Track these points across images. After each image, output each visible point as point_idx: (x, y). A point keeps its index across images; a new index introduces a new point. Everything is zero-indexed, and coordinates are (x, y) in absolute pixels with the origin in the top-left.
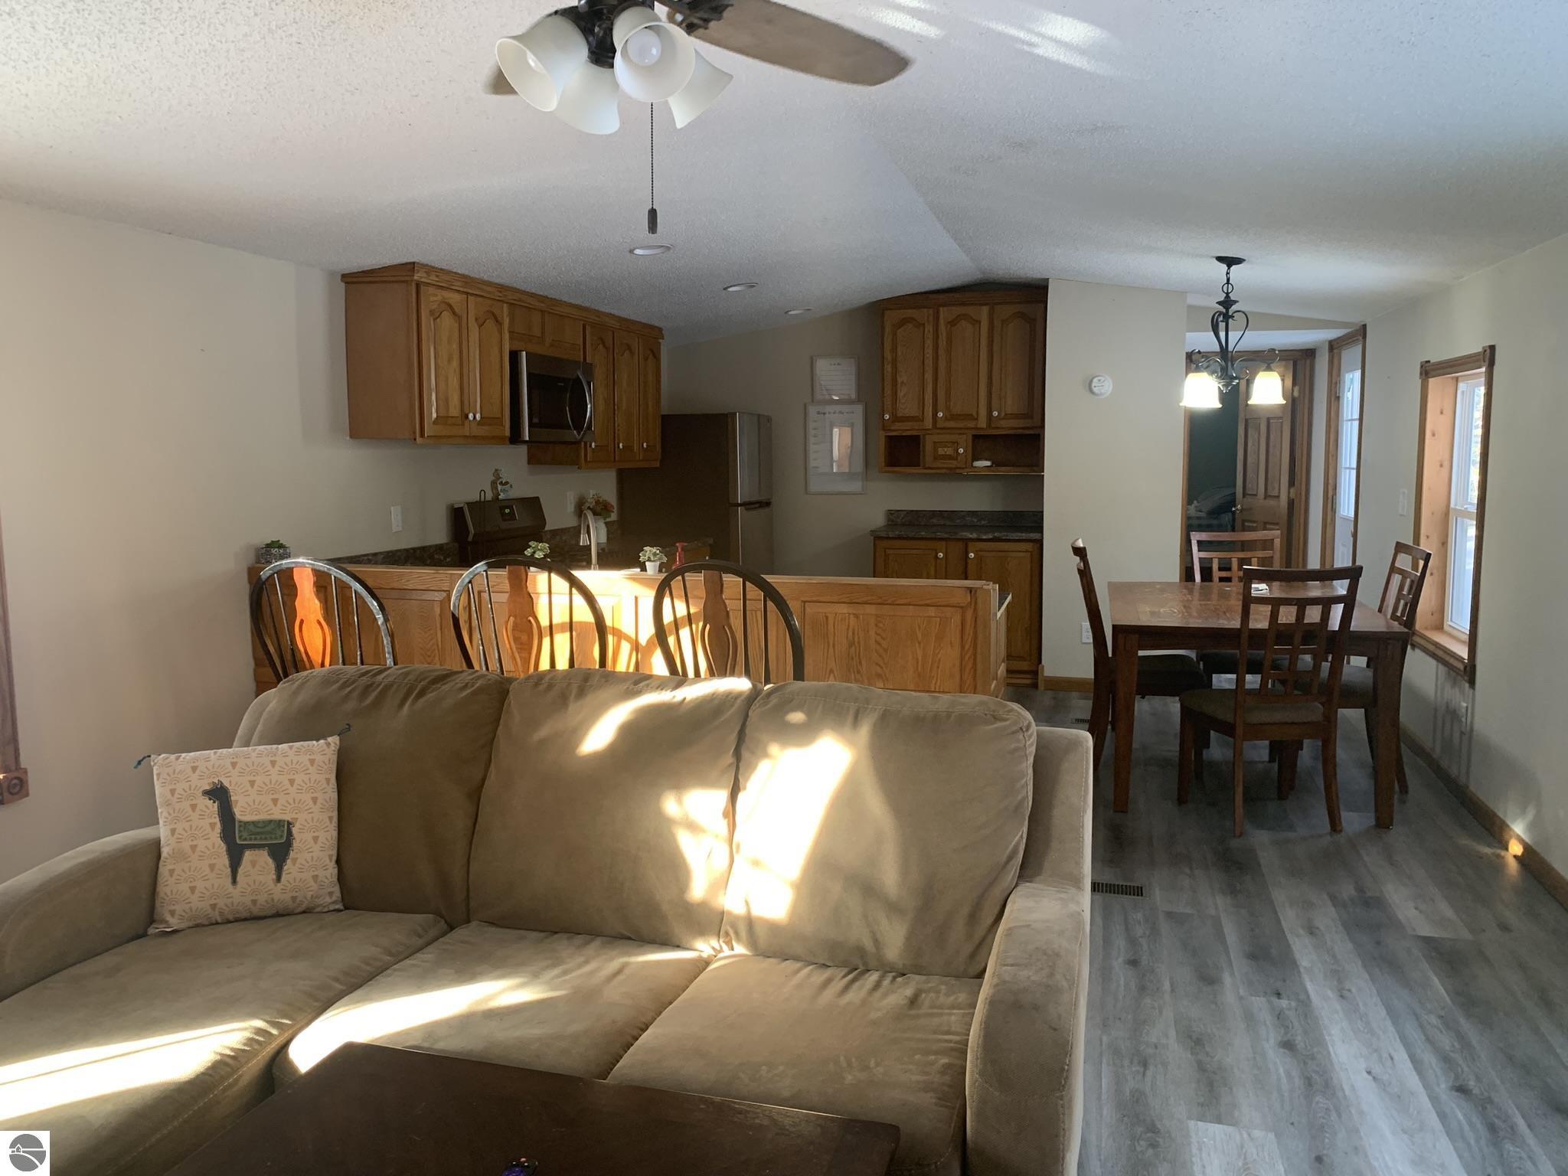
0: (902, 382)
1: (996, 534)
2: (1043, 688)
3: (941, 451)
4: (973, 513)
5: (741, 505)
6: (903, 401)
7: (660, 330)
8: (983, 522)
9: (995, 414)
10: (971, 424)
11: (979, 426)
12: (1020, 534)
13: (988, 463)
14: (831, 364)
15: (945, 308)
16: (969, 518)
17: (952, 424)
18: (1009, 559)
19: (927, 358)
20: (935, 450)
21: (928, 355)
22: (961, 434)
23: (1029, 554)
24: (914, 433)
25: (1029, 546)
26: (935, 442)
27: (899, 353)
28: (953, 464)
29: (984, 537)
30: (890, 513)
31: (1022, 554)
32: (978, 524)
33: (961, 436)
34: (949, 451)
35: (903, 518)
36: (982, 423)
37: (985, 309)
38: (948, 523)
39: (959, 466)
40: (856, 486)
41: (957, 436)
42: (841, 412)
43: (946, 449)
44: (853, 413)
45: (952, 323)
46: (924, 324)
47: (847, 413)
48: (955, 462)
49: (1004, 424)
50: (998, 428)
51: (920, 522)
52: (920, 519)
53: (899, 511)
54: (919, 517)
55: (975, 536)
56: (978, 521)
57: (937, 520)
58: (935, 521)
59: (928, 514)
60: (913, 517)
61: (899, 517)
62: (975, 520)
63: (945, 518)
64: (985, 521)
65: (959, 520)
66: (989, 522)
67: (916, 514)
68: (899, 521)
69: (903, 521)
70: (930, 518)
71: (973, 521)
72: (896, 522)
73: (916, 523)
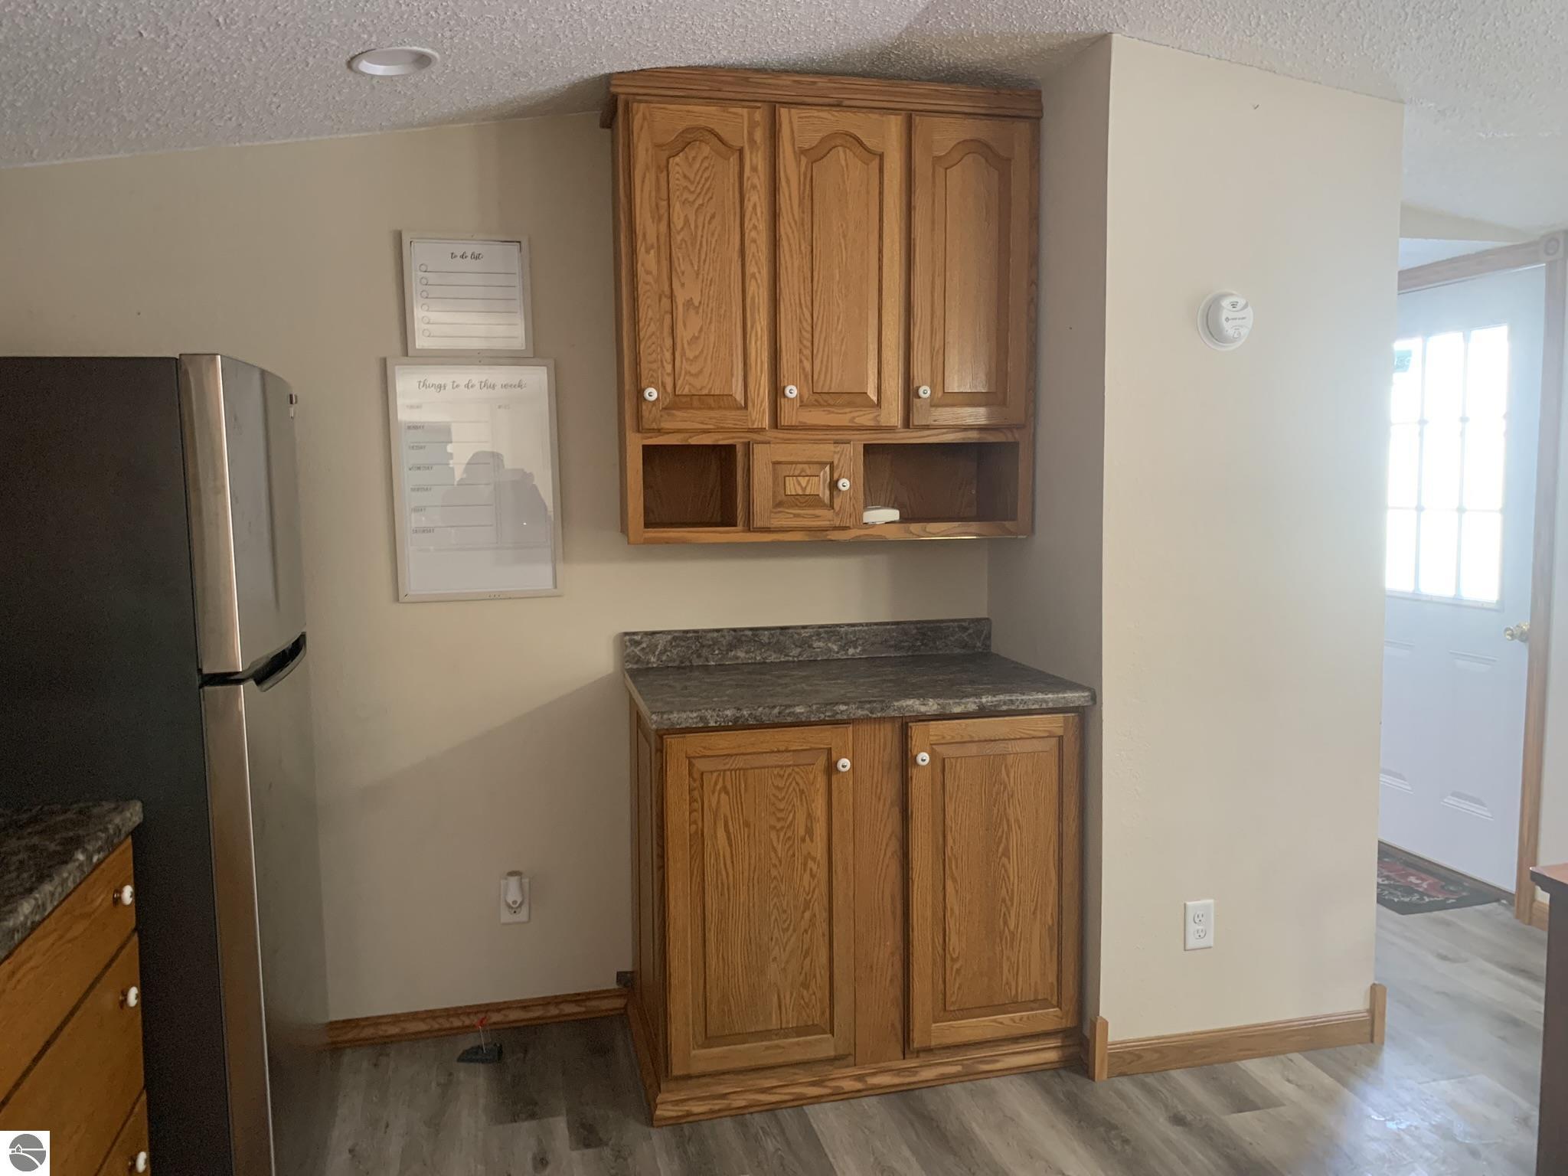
0: (689, 303)
1: (984, 700)
2: (1105, 1076)
3: (792, 487)
4: (830, 631)
6: (690, 355)
8: (851, 651)
9: (923, 391)
10: (865, 418)
11: (883, 422)
12: (1041, 696)
13: (893, 514)
14: (453, 256)
15: (795, 112)
16: (821, 644)
17: (819, 416)
18: (1010, 759)
19: (754, 241)
20: (779, 481)
21: (753, 234)
22: (836, 442)
23: (1055, 741)
24: (722, 440)
25: (1054, 724)
26: (775, 463)
27: (678, 222)
28: (824, 517)
30: (629, 641)
31: (1038, 746)
32: (841, 655)
33: (840, 447)
34: (815, 485)
35: (662, 653)
36: (892, 413)
37: (894, 125)
38: (773, 657)
39: (837, 521)
40: (539, 575)
41: (832, 447)
42: (485, 385)
43: (803, 481)
44: (521, 386)
45: (814, 155)
46: (741, 151)
47: (505, 386)
48: (827, 513)
49: (947, 415)
50: (927, 427)
51: (707, 661)
52: (705, 652)
53: (654, 633)
54: (703, 646)
55: (935, 707)
56: (843, 648)
57: (747, 653)
58: (741, 654)
59: (723, 636)
60: (688, 648)
61: (652, 648)
62: (835, 648)
63: (763, 645)
64: (855, 647)
65: (799, 650)
66: (864, 651)
67: (697, 638)
68: (653, 659)
69: (664, 658)
70: (731, 647)
71: (830, 650)
72: (648, 663)
73: (697, 662)
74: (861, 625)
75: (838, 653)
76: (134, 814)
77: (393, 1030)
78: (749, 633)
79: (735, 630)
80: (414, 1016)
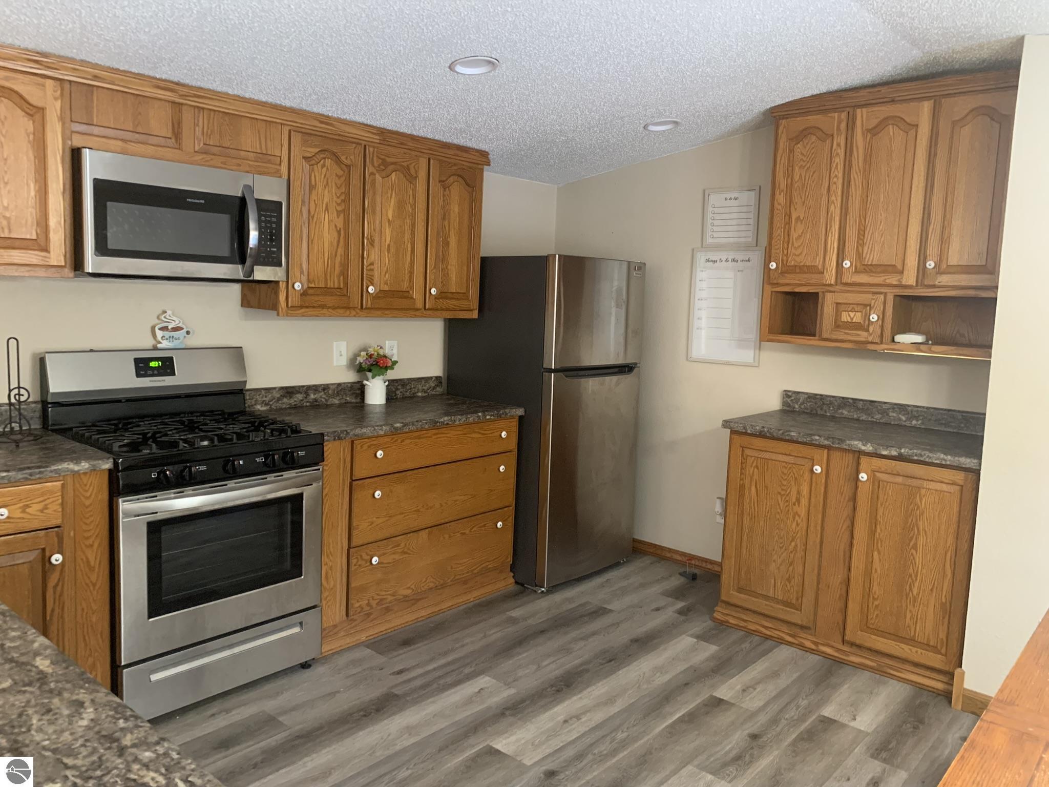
0: (798, 218)
1: (903, 451)
2: (959, 707)
3: (845, 317)
4: (902, 408)
5: (555, 371)
6: (796, 245)
7: (484, 154)
8: (914, 422)
9: (930, 264)
10: (893, 280)
11: (904, 282)
12: (942, 456)
13: (919, 339)
14: (726, 199)
15: (864, 110)
16: (894, 415)
17: (863, 278)
18: (923, 491)
19: (835, 183)
20: (838, 314)
21: (835, 180)
22: (874, 293)
23: (958, 488)
24: (812, 289)
25: (959, 477)
26: (837, 304)
27: (796, 178)
28: (863, 336)
29: (885, 453)
30: (787, 394)
31: (945, 487)
32: (908, 424)
33: (875, 297)
34: (857, 317)
35: (803, 403)
36: (910, 278)
37: (926, 107)
38: (864, 417)
39: (870, 339)
40: (748, 355)
41: (870, 296)
42: (733, 260)
43: (852, 314)
44: (749, 261)
45: (874, 131)
46: (832, 135)
47: (742, 261)
48: (865, 334)
49: (944, 280)
50: (934, 286)
51: (826, 412)
52: (825, 407)
53: (799, 393)
54: (824, 404)
55: (871, 448)
56: (908, 419)
57: (849, 412)
58: (845, 412)
59: (836, 401)
60: (816, 403)
61: (797, 401)
62: (904, 418)
63: (859, 409)
64: (917, 421)
65: (880, 416)
66: (922, 423)
67: (821, 399)
68: (797, 406)
69: (802, 407)
70: (839, 407)
71: (900, 419)
72: (794, 408)
73: (819, 412)
74: (923, 407)
75: (905, 421)
76: (520, 412)
77: (668, 555)
78: (851, 401)
79: (843, 398)
80: (677, 552)
